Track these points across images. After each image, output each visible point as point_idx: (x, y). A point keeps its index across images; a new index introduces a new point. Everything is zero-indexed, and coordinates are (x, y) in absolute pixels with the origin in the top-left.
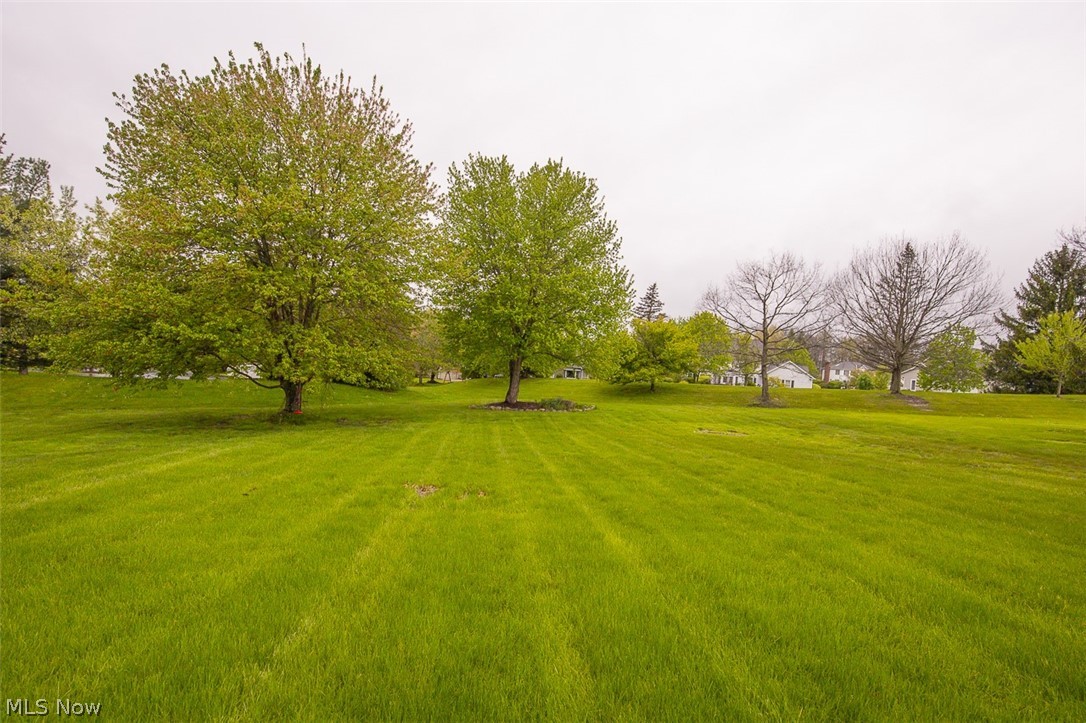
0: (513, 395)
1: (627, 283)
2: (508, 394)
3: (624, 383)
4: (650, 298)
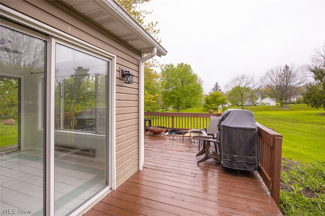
1: (201, 86)
4: (216, 86)
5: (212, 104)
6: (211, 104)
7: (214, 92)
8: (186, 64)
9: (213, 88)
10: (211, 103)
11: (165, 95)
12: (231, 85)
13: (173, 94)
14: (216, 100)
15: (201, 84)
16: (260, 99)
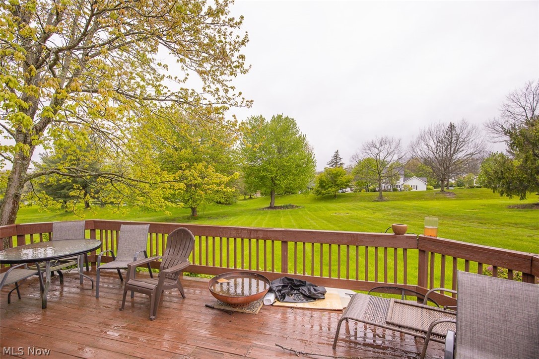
0: (272, 204)
1: (312, 158)
2: (271, 203)
3: (323, 195)
4: (336, 156)
5: (330, 189)
6: (327, 189)
7: (331, 167)
8: (286, 116)
9: (330, 160)
10: (327, 187)
11: (249, 173)
12: (361, 155)
13: (263, 171)
14: (335, 182)
15: (313, 154)
16: (401, 180)
